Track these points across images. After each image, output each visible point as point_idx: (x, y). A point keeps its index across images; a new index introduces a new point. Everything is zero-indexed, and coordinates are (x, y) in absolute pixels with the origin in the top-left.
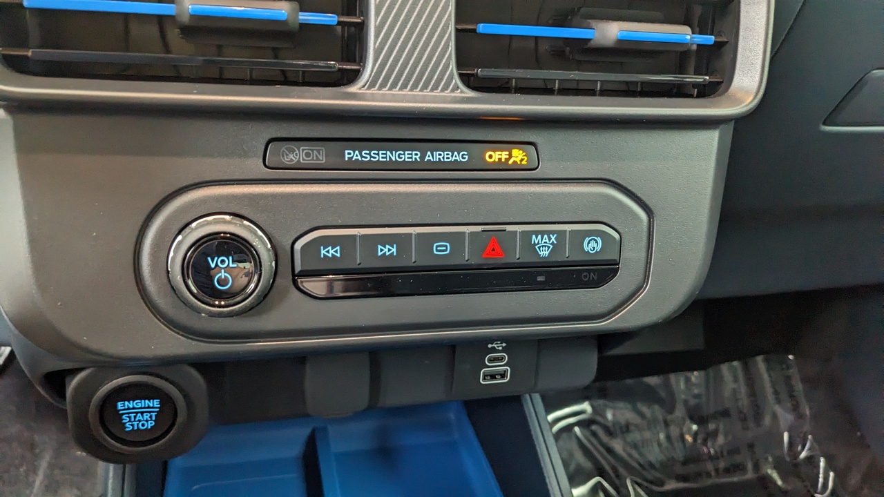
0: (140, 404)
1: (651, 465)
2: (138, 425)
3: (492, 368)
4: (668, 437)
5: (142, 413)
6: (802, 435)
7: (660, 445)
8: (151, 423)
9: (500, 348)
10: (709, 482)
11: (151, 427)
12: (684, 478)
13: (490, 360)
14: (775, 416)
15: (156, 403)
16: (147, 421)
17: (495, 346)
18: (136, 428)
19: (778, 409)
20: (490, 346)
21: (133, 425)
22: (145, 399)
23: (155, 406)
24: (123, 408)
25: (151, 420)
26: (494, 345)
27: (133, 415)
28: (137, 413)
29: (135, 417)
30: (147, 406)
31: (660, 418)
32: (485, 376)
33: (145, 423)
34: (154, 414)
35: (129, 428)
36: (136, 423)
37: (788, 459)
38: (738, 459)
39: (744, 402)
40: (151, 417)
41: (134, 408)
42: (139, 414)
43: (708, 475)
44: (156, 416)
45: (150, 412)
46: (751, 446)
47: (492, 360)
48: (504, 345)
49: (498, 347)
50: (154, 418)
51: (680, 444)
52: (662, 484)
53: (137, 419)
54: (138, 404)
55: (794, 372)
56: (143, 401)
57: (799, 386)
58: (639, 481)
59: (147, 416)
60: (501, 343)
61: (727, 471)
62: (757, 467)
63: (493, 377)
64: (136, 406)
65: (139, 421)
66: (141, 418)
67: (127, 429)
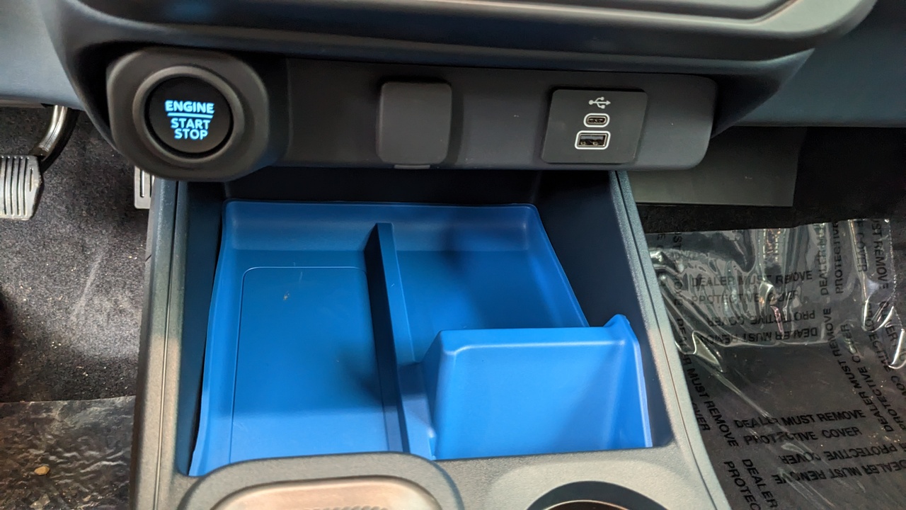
0: (190, 107)
1: (719, 321)
2: (189, 133)
3: (592, 130)
4: (740, 295)
5: (194, 119)
6: (885, 305)
7: (731, 302)
8: (204, 133)
9: (603, 107)
10: (777, 343)
11: (204, 138)
12: (751, 338)
13: (590, 121)
14: (858, 283)
15: (209, 108)
16: (199, 129)
17: (598, 103)
18: (186, 137)
19: (863, 276)
20: (591, 102)
21: (183, 133)
22: (197, 102)
23: (208, 112)
24: (172, 109)
25: (204, 128)
26: (595, 102)
27: (183, 120)
28: (188, 118)
29: (186, 123)
30: (198, 111)
31: (735, 275)
32: (581, 141)
33: (197, 132)
34: (207, 122)
35: (178, 135)
36: (186, 131)
37: (864, 328)
38: (812, 323)
39: (827, 266)
40: (203, 125)
41: (184, 112)
42: (190, 121)
43: (778, 336)
44: (209, 124)
45: (202, 119)
46: (827, 312)
47: (592, 121)
48: (608, 103)
49: (601, 105)
50: (207, 127)
51: (753, 303)
52: (728, 341)
53: (187, 126)
54: (188, 106)
55: (887, 238)
56: (194, 103)
57: (890, 255)
58: (705, 336)
59: (199, 123)
60: (605, 101)
61: (798, 334)
62: (830, 333)
63: (589, 142)
64: (186, 110)
65: (191, 128)
66: (192, 126)
67: (177, 137)
